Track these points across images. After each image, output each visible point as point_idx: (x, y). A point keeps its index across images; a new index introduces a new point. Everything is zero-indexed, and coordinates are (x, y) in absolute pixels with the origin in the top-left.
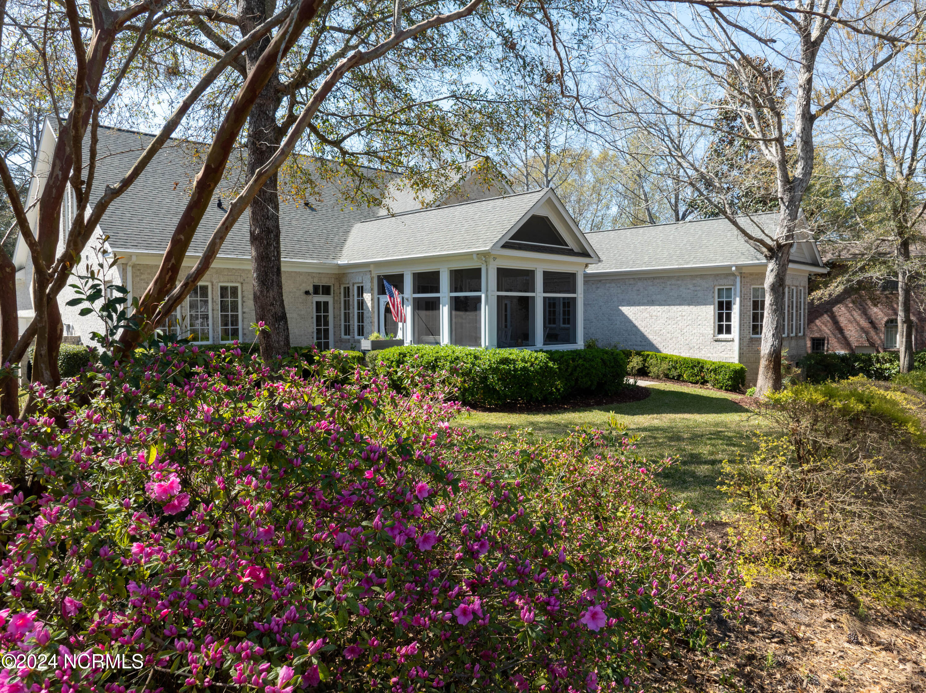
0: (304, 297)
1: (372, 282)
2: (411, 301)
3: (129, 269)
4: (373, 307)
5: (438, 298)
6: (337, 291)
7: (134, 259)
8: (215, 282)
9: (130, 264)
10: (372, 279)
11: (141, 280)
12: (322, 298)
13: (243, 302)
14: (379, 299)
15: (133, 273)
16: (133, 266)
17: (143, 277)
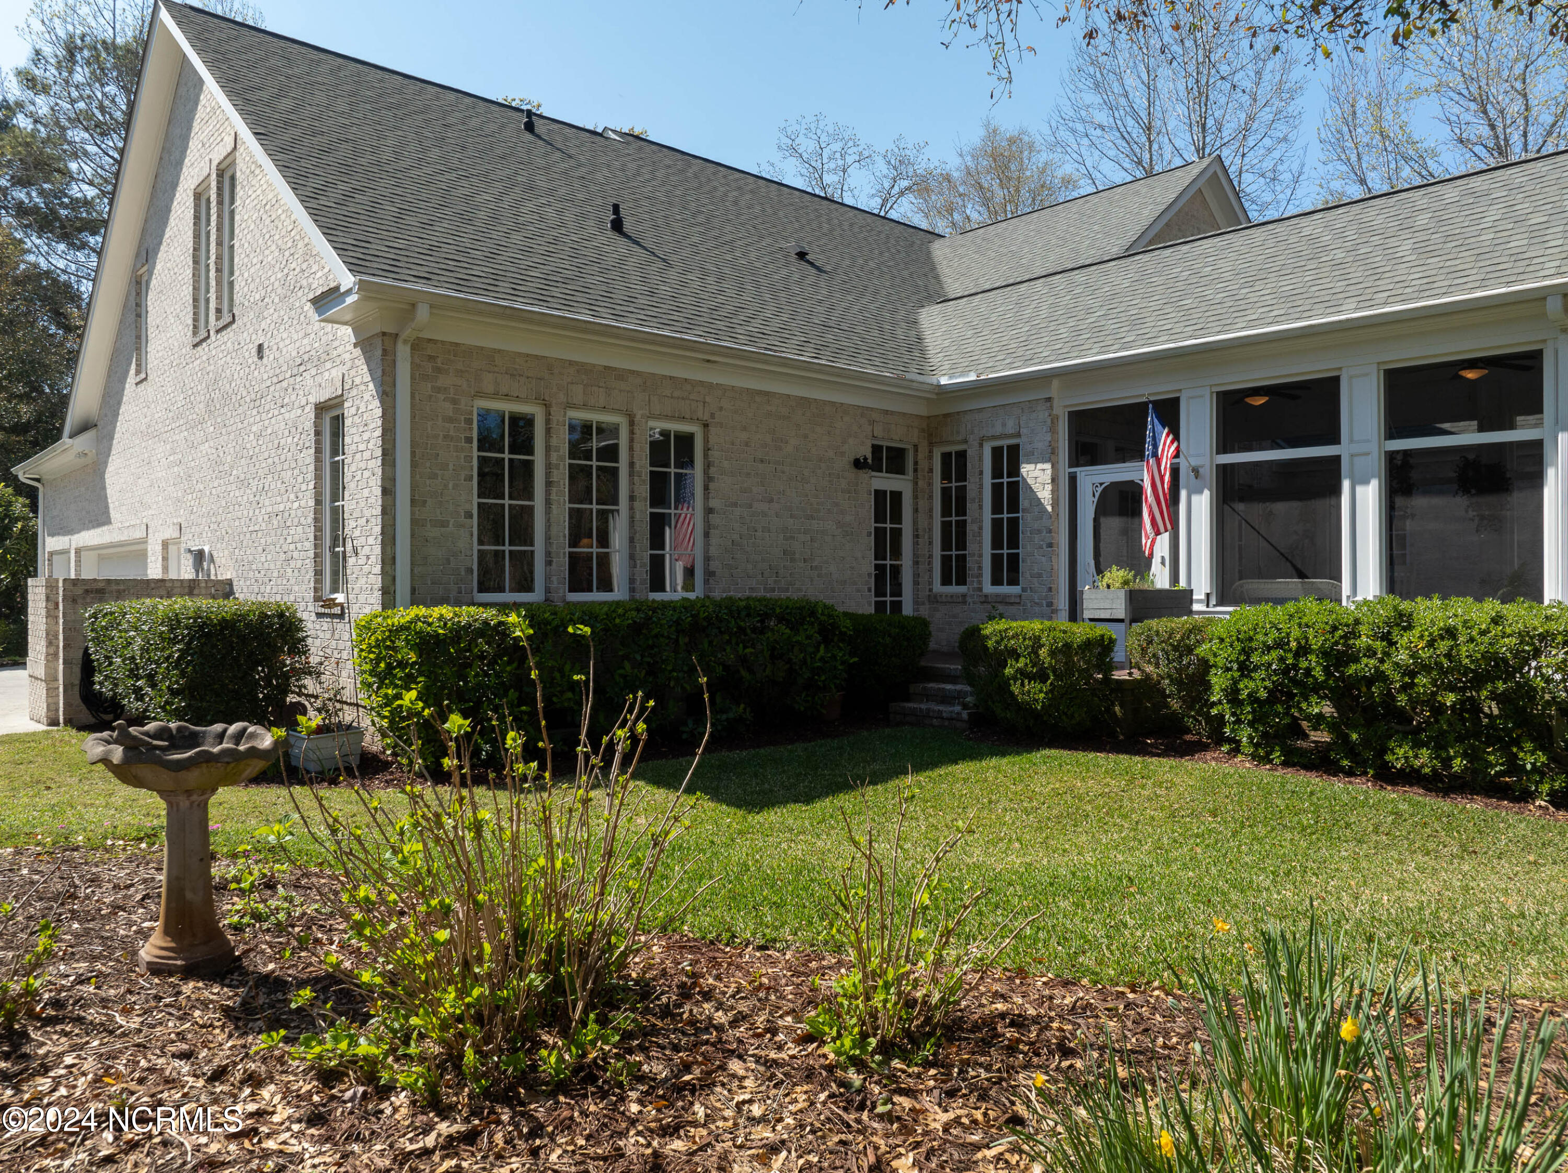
0: (851, 473)
1: (1053, 430)
2: (1209, 474)
3: (403, 352)
4: (1055, 503)
5: (1337, 459)
6: (923, 464)
7: (423, 313)
8: (639, 414)
9: (407, 333)
10: (1054, 420)
11: (438, 390)
12: (887, 482)
13: (708, 479)
14: (1073, 479)
15: (415, 366)
16: (417, 345)
17: (444, 381)
